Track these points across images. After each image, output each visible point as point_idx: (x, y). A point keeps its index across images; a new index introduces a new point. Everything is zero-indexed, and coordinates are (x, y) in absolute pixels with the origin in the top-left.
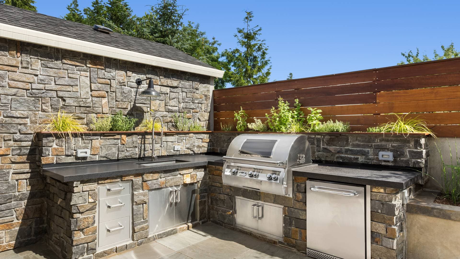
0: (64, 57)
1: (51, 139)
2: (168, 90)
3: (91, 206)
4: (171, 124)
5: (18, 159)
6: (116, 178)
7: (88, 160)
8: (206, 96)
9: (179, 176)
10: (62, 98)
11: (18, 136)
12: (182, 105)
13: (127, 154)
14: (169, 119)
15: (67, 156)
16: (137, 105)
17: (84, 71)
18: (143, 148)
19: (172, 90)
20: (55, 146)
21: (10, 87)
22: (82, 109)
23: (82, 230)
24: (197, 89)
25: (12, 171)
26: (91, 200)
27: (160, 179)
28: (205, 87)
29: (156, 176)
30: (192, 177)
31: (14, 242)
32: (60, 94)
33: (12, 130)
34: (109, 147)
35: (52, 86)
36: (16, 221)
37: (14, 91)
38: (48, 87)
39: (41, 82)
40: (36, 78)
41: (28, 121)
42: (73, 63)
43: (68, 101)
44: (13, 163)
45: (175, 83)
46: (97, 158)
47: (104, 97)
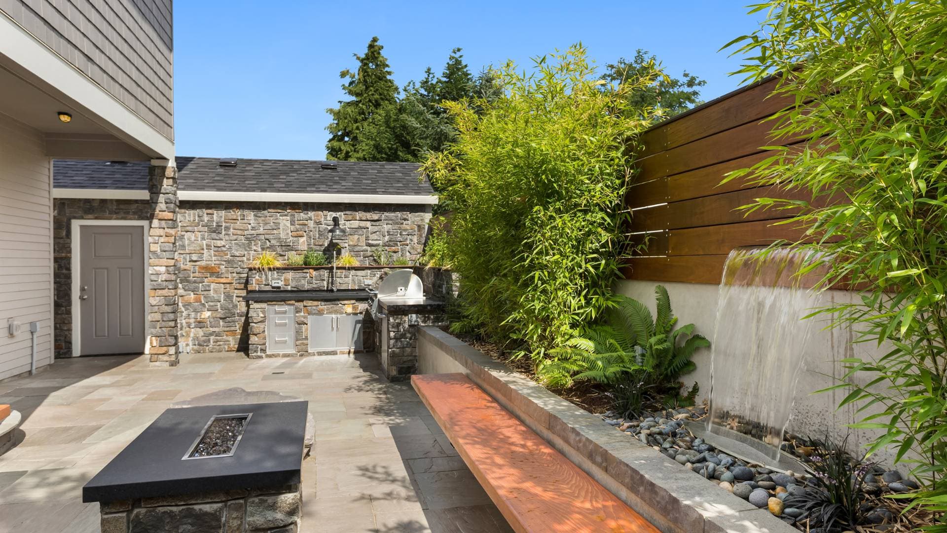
0: (269, 208)
1: (254, 272)
2: (368, 224)
3: (262, 319)
4: (372, 258)
5: (238, 286)
6: (281, 301)
7: (282, 289)
8: (419, 226)
9: (340, 305)
10: (268, 239)
11: (239, 270)
12: (387, 238)
13: (315, 286)
14: (369, 254)
15: (266, 285)
16: (334, 241)
17: (286, 215)
18: (330, 281)
19: (374, 223)
20: (257, 277)
21: (233, 234)
22: (284, 248)
23: (256, 335)
24: (405, 219)
25: (235, 295)
26: (262, 316)
27: (320, 307)
28: (418, 216)
29: (316, 303)
30: (354, 308)
31: (237, 346)
32: (267, 236)
33: (235, 266)
34: (298, 280)
35: (261, 230)
36: (238, 331)
37: (235, 237)
38: (258, 232)
39: (253, 228)
40: (249, 226)
41: (245, 259)
42: (276, 211)
43: (273, 242)
44: (236, 289)
45: (375, 216)
46: (289, 288)
47: (302, 236)
